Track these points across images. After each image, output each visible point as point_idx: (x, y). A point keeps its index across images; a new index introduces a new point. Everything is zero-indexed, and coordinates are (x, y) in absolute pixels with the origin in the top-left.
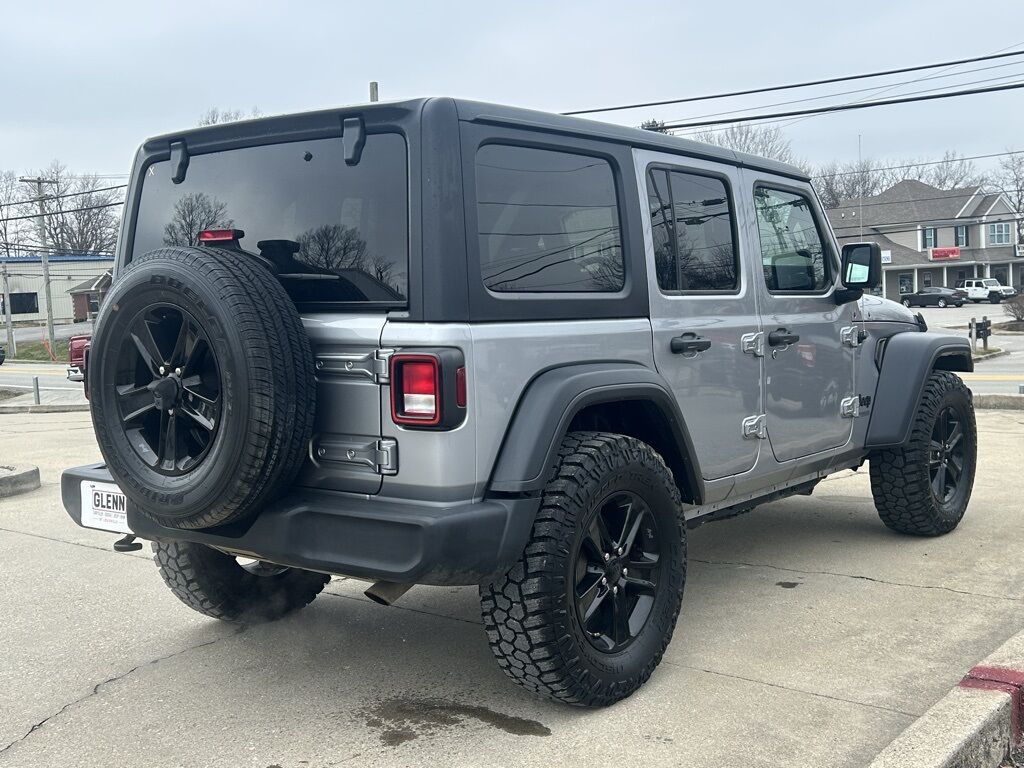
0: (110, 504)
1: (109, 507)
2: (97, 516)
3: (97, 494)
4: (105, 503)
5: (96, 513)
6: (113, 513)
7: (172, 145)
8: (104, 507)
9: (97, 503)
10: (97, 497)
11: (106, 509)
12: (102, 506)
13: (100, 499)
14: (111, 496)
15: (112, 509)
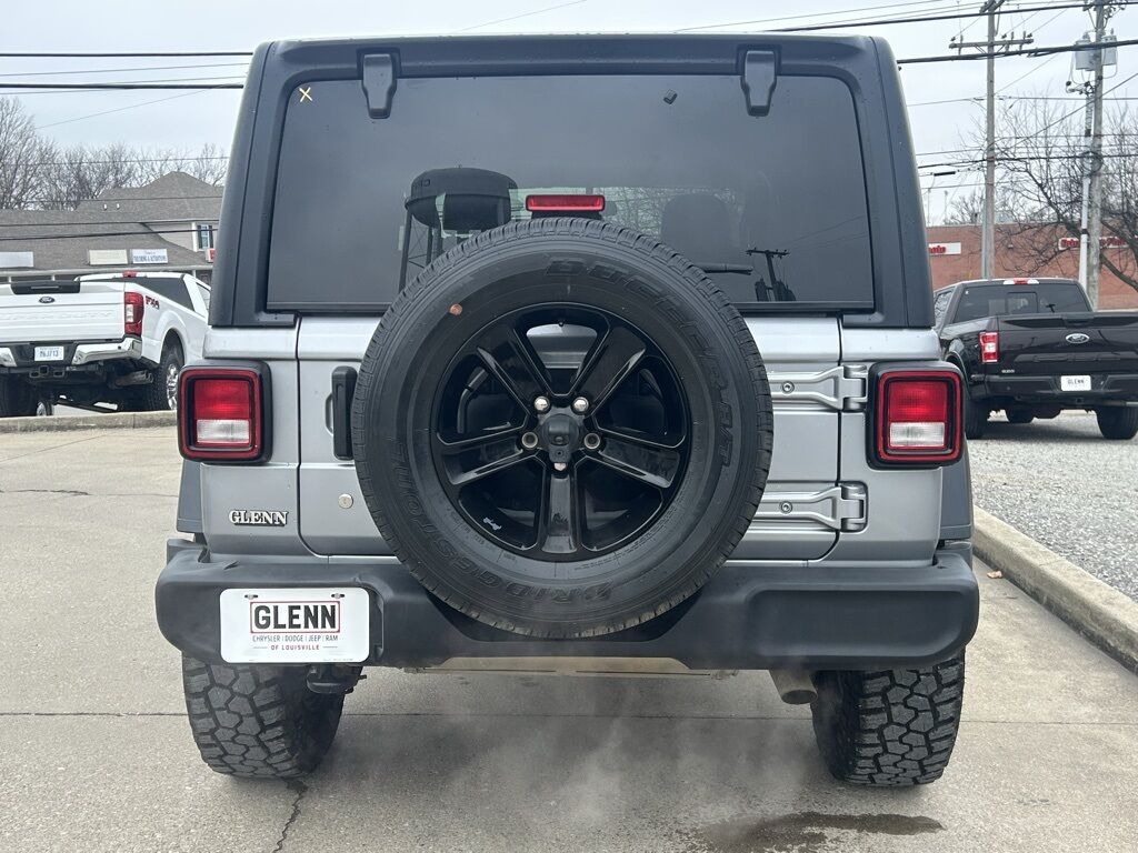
0: (298, 622)
1: (294, 626)
2: (265, 643)
3: (259, 609)
4: (284, 621)
5: (259, 639)
6: (307, 635)
7: (366, 56)
8: (284, 626)
9: (263, 622)
10: (262, 613)
11: (287, 629)
12: (277, 626)
13: (272, 615)
14: (299, 608)
15: (302, 629)
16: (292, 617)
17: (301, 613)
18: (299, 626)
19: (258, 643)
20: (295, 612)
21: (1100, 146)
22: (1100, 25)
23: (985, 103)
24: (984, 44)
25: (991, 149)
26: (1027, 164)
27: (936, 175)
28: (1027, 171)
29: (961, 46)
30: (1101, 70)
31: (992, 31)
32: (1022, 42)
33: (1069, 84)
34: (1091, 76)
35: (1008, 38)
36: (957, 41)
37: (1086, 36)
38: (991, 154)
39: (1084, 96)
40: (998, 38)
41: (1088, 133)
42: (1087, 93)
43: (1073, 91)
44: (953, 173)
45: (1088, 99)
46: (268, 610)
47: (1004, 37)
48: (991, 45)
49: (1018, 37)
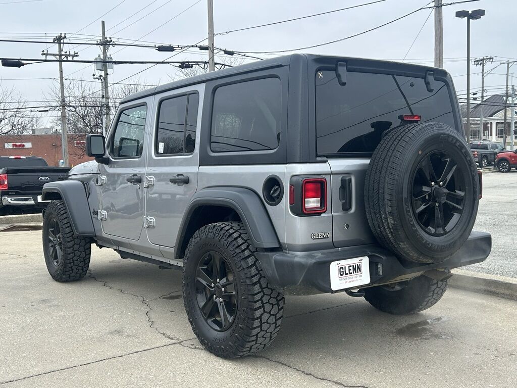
0: (351, 271)
1: (350, 273)
2: (344, 281)
3: (340, 268)
4: (347, 272)
5: (342, 280)
6: (353, 276)
7: (339, 63)
8: (347, 274)
9: (342, 273)
10: (342, 270)
11: (349, 275)
12: (346, 274)
13: (344, 270)
14: (351, 266)
15: (352, 274)
16: (350, 270)
17: (351, 268)
18: (351, 273)
19: (342, 282)
20: (350, 268)
21: (108, 102)
22: (105, 52)
23: (59, 81)
24: (57, 55)
25: (63, 101)
26: (75, 108)
27: (39, 111)
28: (75, 111)
29: (46, 55)
30: (107, 71)
31: (60, 50)
32: (73, 56)
33: (94, 75)
34: (103, 73)
35: (68, 53)
36: (45, 52)
37: (99, 56)
38: (63, 103)
39: (100, 81)
40: (63, 53)
41: (103, 97)
42: (102, 80)
43: (96, 78)
44: (47, 111)
45: (102, 82)
46: (342, 268)
47: (66, 52)
48: (60, 56)
49: (72, 53)
